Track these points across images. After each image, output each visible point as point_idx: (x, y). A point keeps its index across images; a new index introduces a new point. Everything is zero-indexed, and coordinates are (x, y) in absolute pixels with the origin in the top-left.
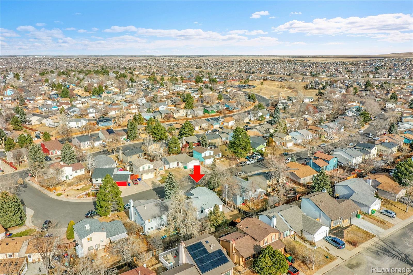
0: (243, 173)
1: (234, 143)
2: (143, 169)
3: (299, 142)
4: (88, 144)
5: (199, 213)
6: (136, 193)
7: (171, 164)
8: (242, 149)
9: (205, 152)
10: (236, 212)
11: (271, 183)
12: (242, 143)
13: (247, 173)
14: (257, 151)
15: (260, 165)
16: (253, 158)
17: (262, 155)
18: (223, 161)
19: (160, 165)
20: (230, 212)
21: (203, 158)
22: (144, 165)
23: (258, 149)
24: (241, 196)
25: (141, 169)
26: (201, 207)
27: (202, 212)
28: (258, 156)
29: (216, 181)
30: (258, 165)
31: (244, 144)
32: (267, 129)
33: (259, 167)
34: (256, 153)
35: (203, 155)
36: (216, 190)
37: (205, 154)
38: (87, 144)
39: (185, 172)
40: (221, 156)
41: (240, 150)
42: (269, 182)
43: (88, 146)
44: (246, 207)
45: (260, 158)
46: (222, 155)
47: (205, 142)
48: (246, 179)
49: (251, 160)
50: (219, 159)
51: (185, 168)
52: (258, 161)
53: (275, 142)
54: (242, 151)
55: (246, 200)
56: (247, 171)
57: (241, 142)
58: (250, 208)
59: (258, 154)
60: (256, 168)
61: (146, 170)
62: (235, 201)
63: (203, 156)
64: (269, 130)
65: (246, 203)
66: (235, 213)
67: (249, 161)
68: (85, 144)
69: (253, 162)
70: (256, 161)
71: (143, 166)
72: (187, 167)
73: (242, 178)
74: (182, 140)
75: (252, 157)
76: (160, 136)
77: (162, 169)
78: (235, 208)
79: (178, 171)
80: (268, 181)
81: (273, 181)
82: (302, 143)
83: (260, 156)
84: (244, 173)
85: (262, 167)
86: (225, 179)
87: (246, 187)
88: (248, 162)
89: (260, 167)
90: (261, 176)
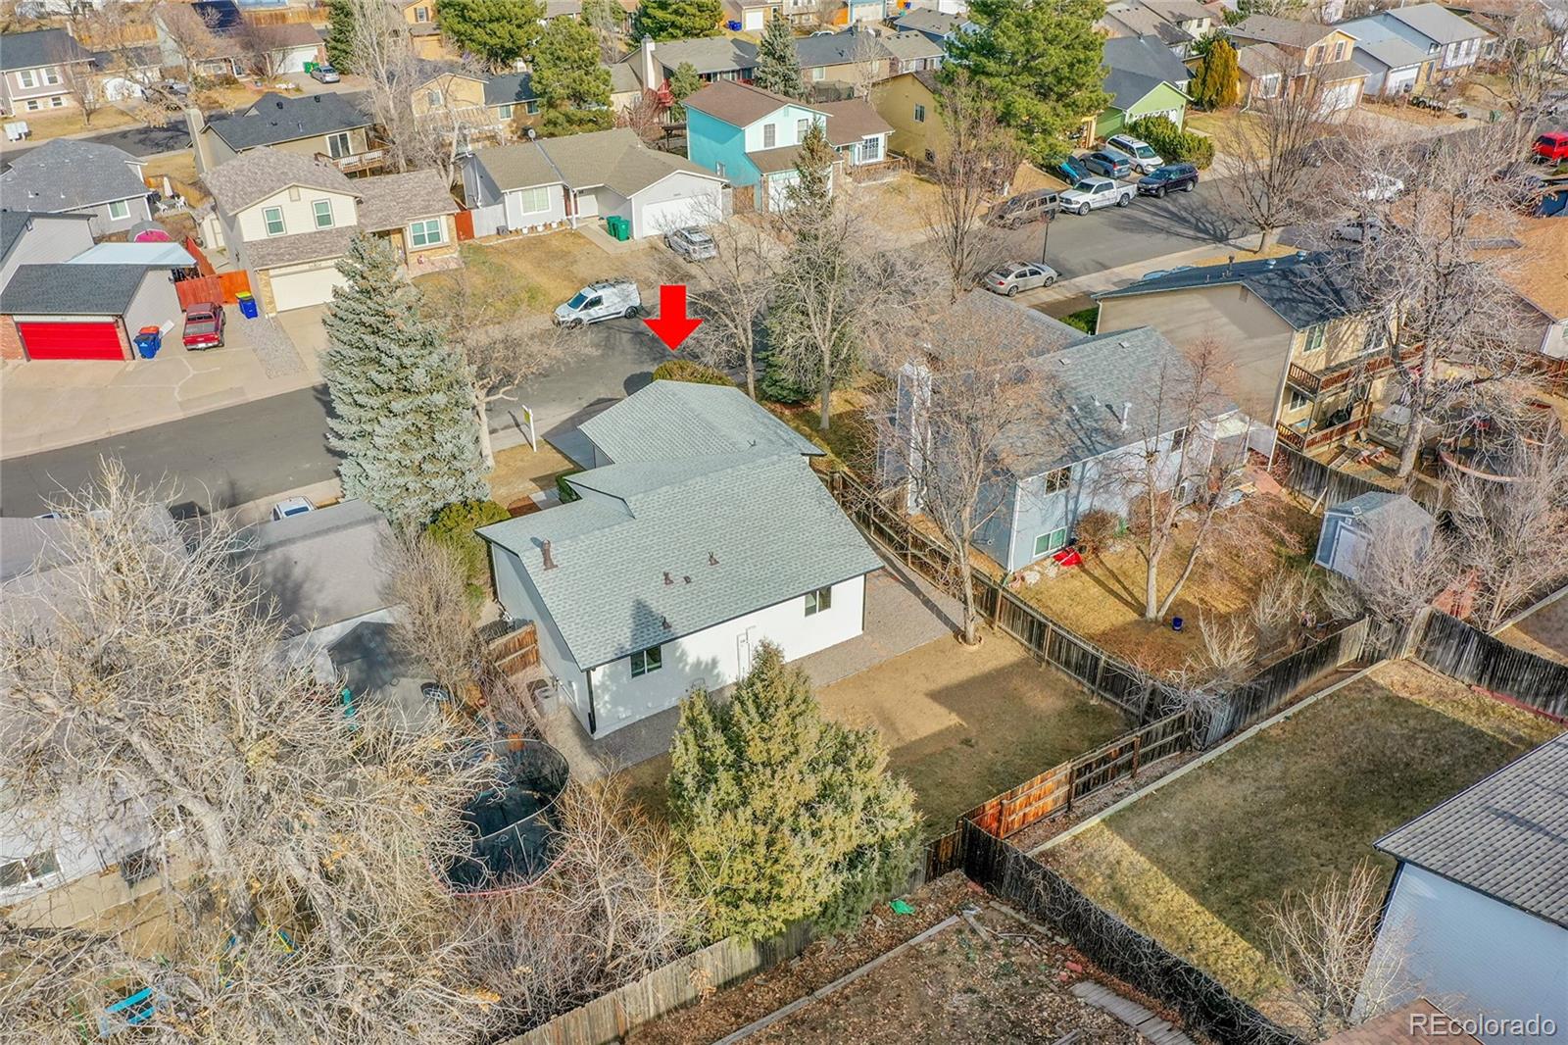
0: (1044, 275)
1: (988, 49)
2: (276, 227)
3: (1395, 80)
4: (52, 80)
5: (613, 676)
6: (179, 415)
7: (514, 199)
8: (1043, 93)
9: (768, 120)
10: (1000, 648)
11: (1315, 361)
12: (1042, 45)
13: (1074, 274)
14: (1133, 129)
15: (1160, 222)
16: (1107, 173)
17: (1168, 149)
18: (897, 190)
19: (418, 203)
20: (938, 648)
21: (753, 158)
22: (281, 199)
23: (1135, 112)
24: (1051, 487)
25: (253, 225)
26: (643, 615)
27: (646, 658)
28: (1144, 162)
29: (821, 334)
30: (1147, 217)
31: (1055, 57)
32: (1168, 16)
33: (1161, 230)
34: (1125, 139)
35: (753, 138)
36: (824, 409)
37: (770, 131)
38: (46, 83)
39: (608, 257)
40: (881, 156)
41: (1024, 103)
42: (1305, 352)
43: (63, 100)
44: (1096, 590)
45: (1161, 173)
46: (891, 153)
47: (780, 69)
48: (1076, 316)
49: (1095, 181)
50: (871, 171)
51: (616, 228)
52: (1144, 193)
53: (1246, 76)
54: (1043, 109)
55: (1097, 521)
56: (1072, 258)
57: (1036, 35)
58: (1141, 609)
59: (1138, 144)
60: (1140, 240)
61: (299, 237)
62: (995, 535)
63: (747, 151)
64: (1185, 26)
65: (1096, 550)
66: (991, 665)
67: (1086, 188)
68: (36, 84)
69: (1113, 195)
70: (1132, 190)
71: (271, 203)
72: (629, 223)
73: (1050, 309)
74: (642, 65)
75: (1101, 163)
76: (495, 26)
77: (435, 237)
78: (990, 601)
79: (563, 255)
80: (1299, 339)
81: (1335, 342)
82: (1417, 90)
83: (1158, 160)
84: (1053, 273)
85: (1182, 230)
86: (902, 315)
87: (1109, 396)
88: (1079, 198)
89: (1163, 236)
90: (1231, 295)
